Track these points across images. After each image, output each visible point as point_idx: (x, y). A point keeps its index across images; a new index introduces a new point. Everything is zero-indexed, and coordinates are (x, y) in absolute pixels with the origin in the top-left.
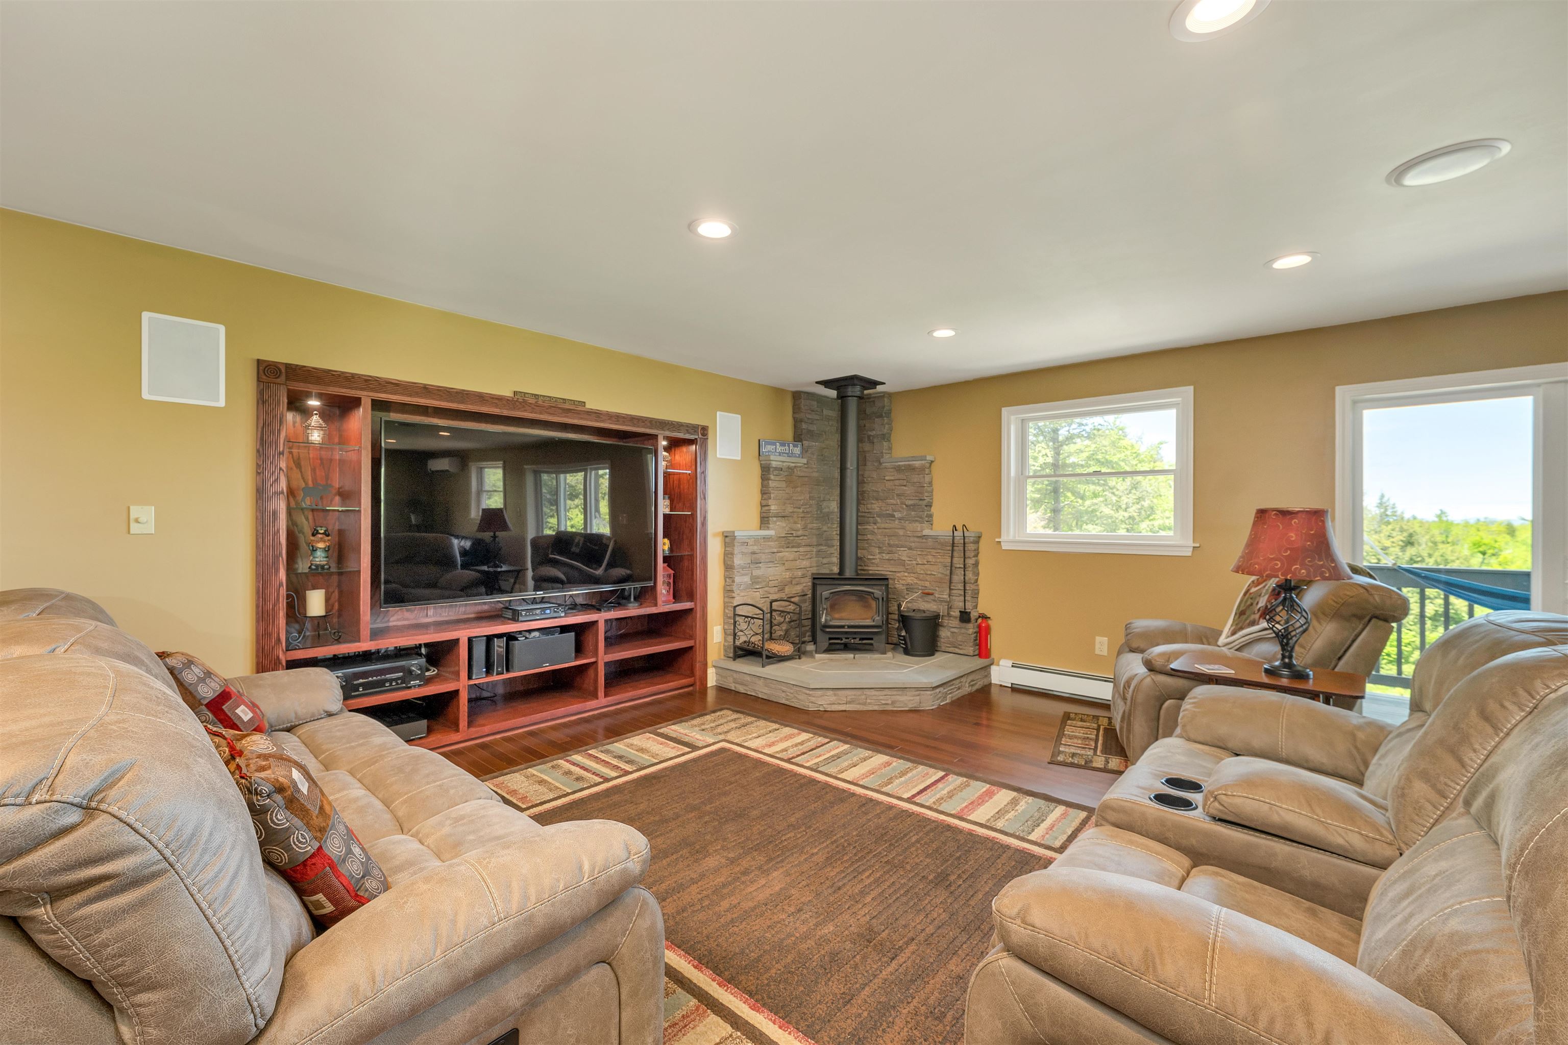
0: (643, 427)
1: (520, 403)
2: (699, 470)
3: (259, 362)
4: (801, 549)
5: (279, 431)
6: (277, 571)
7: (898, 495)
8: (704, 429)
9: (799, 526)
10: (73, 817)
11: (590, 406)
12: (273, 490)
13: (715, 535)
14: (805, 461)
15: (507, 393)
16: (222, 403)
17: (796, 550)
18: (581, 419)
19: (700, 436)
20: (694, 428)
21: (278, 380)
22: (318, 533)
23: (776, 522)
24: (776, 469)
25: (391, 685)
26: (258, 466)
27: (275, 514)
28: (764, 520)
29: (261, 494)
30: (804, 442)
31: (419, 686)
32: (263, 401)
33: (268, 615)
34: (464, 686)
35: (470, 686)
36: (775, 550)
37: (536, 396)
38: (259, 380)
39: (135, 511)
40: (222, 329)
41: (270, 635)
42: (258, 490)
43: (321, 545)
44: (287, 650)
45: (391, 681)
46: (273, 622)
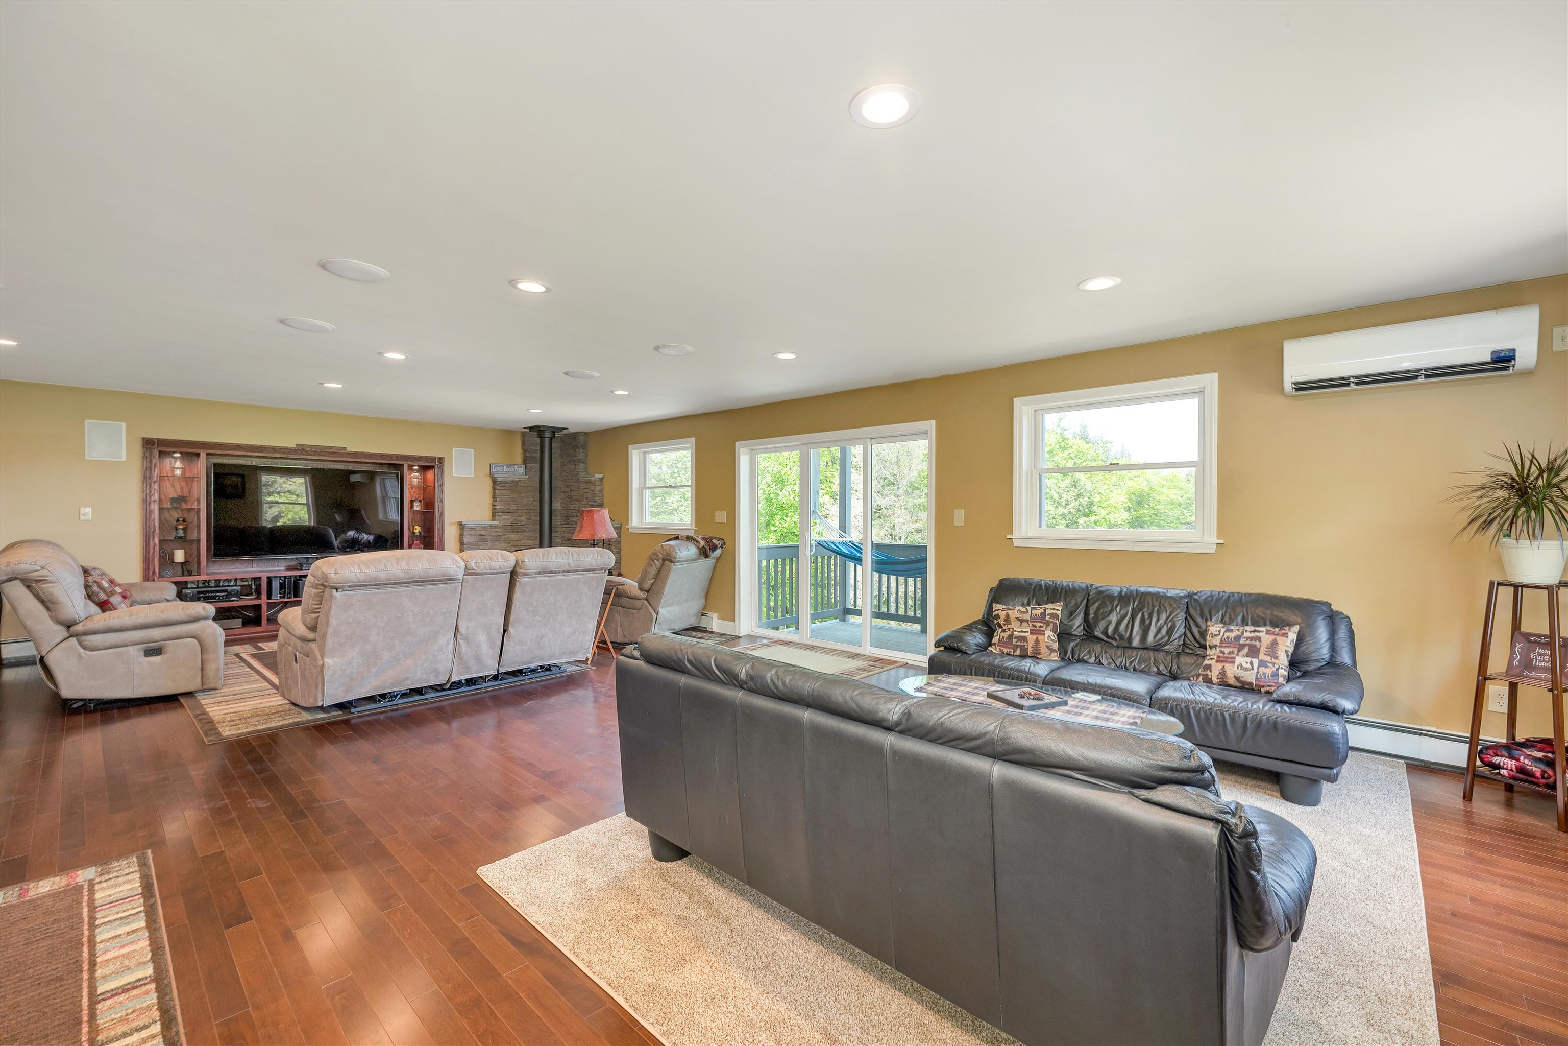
0: (391, 460)
1: (300, 450)
2: (437, 484)
3: (143, 439)
4: (526, 533)
5: (154, 471)
6: (153, 539)
7: (586, 499)
8: (441, 460)
9: (523, 518)
10: (39, 568)
11: (350, 449)
12: (150, 500)
13: (451, 524)
14: (527, 477)
15: (291, 444)
16: (124, 459)
17: (520, 534)
18: (344, 457)
19: (437, 463)
20: (433, 459)
21: (154, 447)
22: (179, 521)
23: (501, 516)
24: (501, 482)
25: (219, 599)
26: (143, 488)
27: (152, 511)
28: (494, 515)
29: (145, 502)
30: (528, 465)
31: (237, 600)
32: (146, 457)
33: (149, 560)
34: (264, 603)
35: (268, 603)
36: (501, 534)
37: (311, 446)
38: (143, 447)
39: (83, 510)
40: (124, 425)
41: (150, 569)
42: (143, 500)
43: (181, 527)
44: (160, 577)
45: (220, 596)
46: (151, 563)
